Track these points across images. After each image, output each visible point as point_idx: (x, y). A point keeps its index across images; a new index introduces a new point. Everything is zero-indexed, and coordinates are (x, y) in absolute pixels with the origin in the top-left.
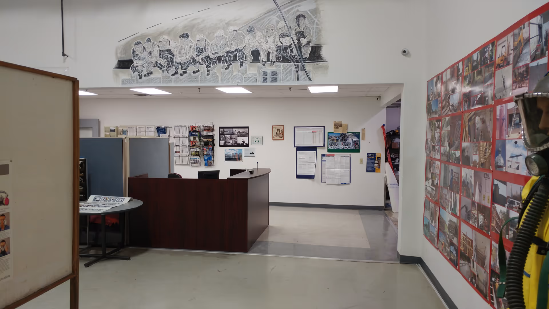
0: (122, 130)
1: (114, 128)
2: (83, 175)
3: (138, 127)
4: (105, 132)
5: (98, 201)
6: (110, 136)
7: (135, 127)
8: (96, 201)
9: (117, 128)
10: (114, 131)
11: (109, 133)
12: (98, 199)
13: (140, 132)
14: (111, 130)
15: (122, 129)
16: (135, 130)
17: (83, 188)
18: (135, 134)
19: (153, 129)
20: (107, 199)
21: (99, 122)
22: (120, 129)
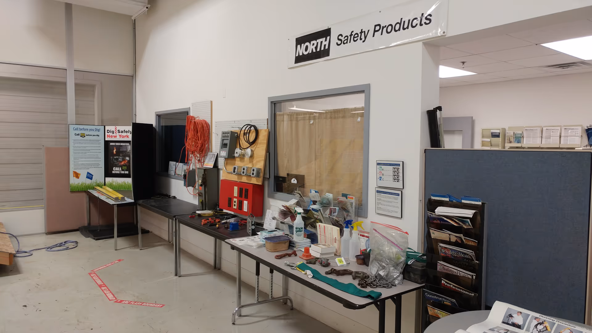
0: (513, 134)
1: (498, 131)
2: (476, 245)
3: (544, 129)
4: (483, 137)
5: (519, 327)
6: (491, 144)
7: (539, 130)
8: (514, 325)
9: (504, 130)
10: (498, 136)
11: (489, 140)
12: (518, 320)
13: (549, 137)
14: (493, 134)
15: (512, 132)
16: (539, 134)
17: (474, 277)
18: (539, 140)
19: (579, 131)
20: (549, 328)
21: (471, 122)
22: (510, 133)
